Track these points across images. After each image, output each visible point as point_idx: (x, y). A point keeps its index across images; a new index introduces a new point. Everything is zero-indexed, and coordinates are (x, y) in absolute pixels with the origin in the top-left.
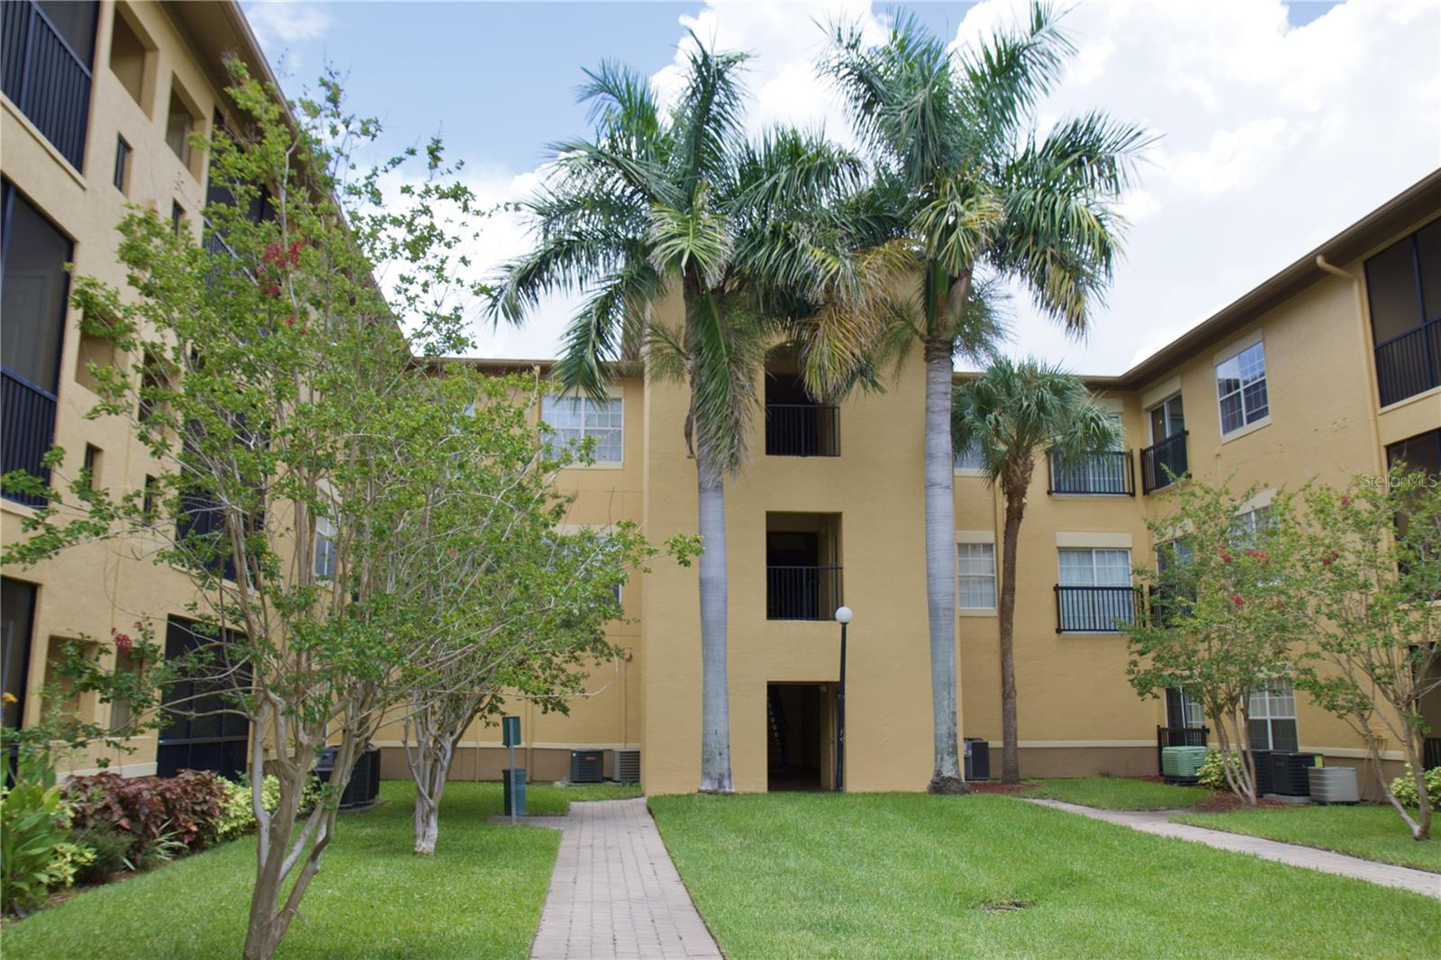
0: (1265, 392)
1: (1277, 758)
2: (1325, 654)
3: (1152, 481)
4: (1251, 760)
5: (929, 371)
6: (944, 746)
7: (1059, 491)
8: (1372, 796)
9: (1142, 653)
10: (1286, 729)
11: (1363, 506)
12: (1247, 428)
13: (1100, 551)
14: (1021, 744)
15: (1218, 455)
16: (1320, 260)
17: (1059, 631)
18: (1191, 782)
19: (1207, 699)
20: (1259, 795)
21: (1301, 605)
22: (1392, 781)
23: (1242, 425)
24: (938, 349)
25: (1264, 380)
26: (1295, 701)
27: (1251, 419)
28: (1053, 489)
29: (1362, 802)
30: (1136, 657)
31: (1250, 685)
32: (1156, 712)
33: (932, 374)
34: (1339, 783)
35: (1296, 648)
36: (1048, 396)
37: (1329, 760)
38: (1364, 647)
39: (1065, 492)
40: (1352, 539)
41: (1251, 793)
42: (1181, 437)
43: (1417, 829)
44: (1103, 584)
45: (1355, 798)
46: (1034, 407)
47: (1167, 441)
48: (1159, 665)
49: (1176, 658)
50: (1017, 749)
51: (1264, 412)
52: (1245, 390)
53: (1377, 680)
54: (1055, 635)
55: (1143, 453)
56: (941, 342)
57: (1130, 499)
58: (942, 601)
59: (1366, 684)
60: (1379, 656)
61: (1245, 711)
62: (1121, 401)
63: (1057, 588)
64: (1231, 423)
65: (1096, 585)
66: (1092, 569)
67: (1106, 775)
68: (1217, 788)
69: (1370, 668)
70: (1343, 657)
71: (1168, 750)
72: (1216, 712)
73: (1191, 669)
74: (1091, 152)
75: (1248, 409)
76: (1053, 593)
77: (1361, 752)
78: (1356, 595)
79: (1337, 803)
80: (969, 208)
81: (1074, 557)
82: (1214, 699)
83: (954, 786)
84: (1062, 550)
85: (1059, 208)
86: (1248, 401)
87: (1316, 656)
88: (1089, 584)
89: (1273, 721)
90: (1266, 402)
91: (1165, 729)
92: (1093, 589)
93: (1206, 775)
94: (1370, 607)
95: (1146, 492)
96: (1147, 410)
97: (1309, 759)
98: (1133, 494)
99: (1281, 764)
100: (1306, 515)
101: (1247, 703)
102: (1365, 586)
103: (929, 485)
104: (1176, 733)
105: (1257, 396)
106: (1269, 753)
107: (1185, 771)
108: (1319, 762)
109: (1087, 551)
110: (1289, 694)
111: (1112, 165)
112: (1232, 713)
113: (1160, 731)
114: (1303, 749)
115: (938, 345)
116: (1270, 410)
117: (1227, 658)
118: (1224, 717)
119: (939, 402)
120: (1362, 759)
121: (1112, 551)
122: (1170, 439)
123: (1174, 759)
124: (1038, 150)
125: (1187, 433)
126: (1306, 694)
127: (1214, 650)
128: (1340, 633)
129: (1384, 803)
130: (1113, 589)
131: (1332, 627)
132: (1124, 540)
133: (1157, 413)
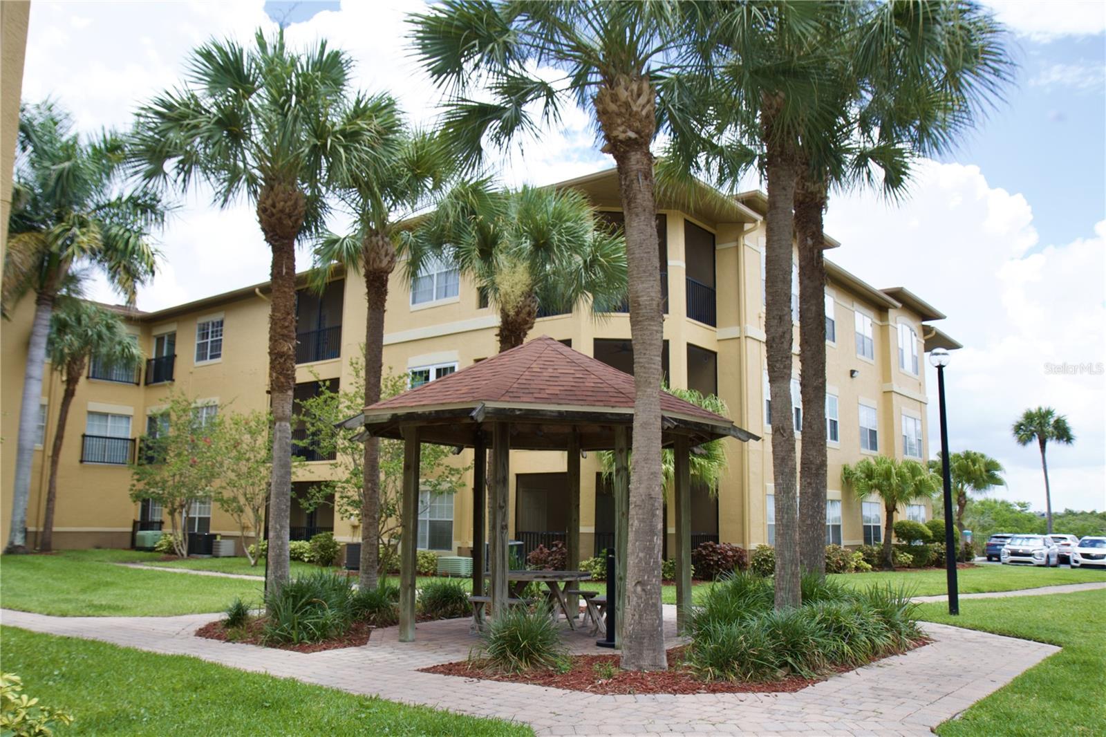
0: (221, 345)
1: (199, 536)
2: (228, 488)
3: (151, 378)
4: (187, 537)
5: (37, 310)
6: (17, 527)
7: (93, 377)
8: (239, 553)
9: (138, 480)
10: (205, 522)
11: (253, 424)
12: (209, 361)
13: (114, 416)
14: (55, 529)
15: (191, 373)
16: (257, 290)
17: (81, 461)
18: (152, 550)
19: (170, 505)
20: (188, 555)
21: (221, 465)
22: (249, 546)
23: (206, 359)
24: (45, 299)
25: (221, 340)
26: (212, 509)
27: (212, 357)
28: (91, 375)
29: (235, 557)
30: (135, 482)
31: (192, 498)
32: (135, 512)
33: (39, 313)
34: (226, 547)
35: (217, 483)
36: (104, 330)
37: (223, 537)
38: (244, 485)
39: (97, 378)
40: (247, 438)
41: (185, 553)
42: (172, 357)
43: (253, 562)
44: (112, 435)
45: (232, 555)
46: (95, 337)
47: (163, 357)
48: (147, 487)
49: (157, 484)
50: (51, 532)
51: (218, 356)
52: (212, 342)
53: (247, 499)
54: (78, 464)
55: (149, 361)
56: (49, 296)
57: (136, 386)
58: (27, 444)
59: (242, 500)
60: (250, 490)
61: (187, 513)
62: (139, 328)
63: (84, 436)
64: (202, 356)
65: (108, 435)
66: (107, 426)
67: (98, 547)
68: (165, 553)
69: (245, 495)
70: (235, 489)
71: (140, 533)
72: (172, 513)
73: (163, 490)
74: (153, 208)
75: (211, 351)
76: (80, 438)
77: (238, 533)
78: (244, 462)
79: (224, 557)
80: (84, 234)
81: (96, 418)
82: (173, 504)
83: (21, 550)
84: (91, 413)
85: (132, 240)
86: (212, 347)
87: (224, 488)
88: (103, 434)
89: (200, 518)
90: (220, 350)
91: (138, 522)
92: (106, 438)
93: (161, 546)
94: (249, 468)
95: (146, 384)
96: (155, 336)
97: (214, 536)
98: (138, 384)
99: (200, 539)
100: (230, 424)
101: (189, 508)
102: (248, 460)
103: (28, 377)
104: (145, 523)
105: (217, 346)
106: (195, 534)
107: (149, 544)
108: (218, 538)
109: (106, 415)
110: (210, 504)
111: (163, 216)
112: (181, 513)
113: (135, 523)
114: (212, 532)
115: (46, 297)
116: (222, 355)
117: (184, 485)
118: (177, 515)
119: (42, 330)
120: (238, 537)
121: (121, 416)
122: (166, 357)
123: (143, 538)
124: (124, 199)
125: (176, 356)
126: (218, 504)
127: (176, 480)
128: (236, 478)
129: (245, 556)
130: (118, 439)
131: (232, 476)
132: (128, 411)
133: (160, 340)
